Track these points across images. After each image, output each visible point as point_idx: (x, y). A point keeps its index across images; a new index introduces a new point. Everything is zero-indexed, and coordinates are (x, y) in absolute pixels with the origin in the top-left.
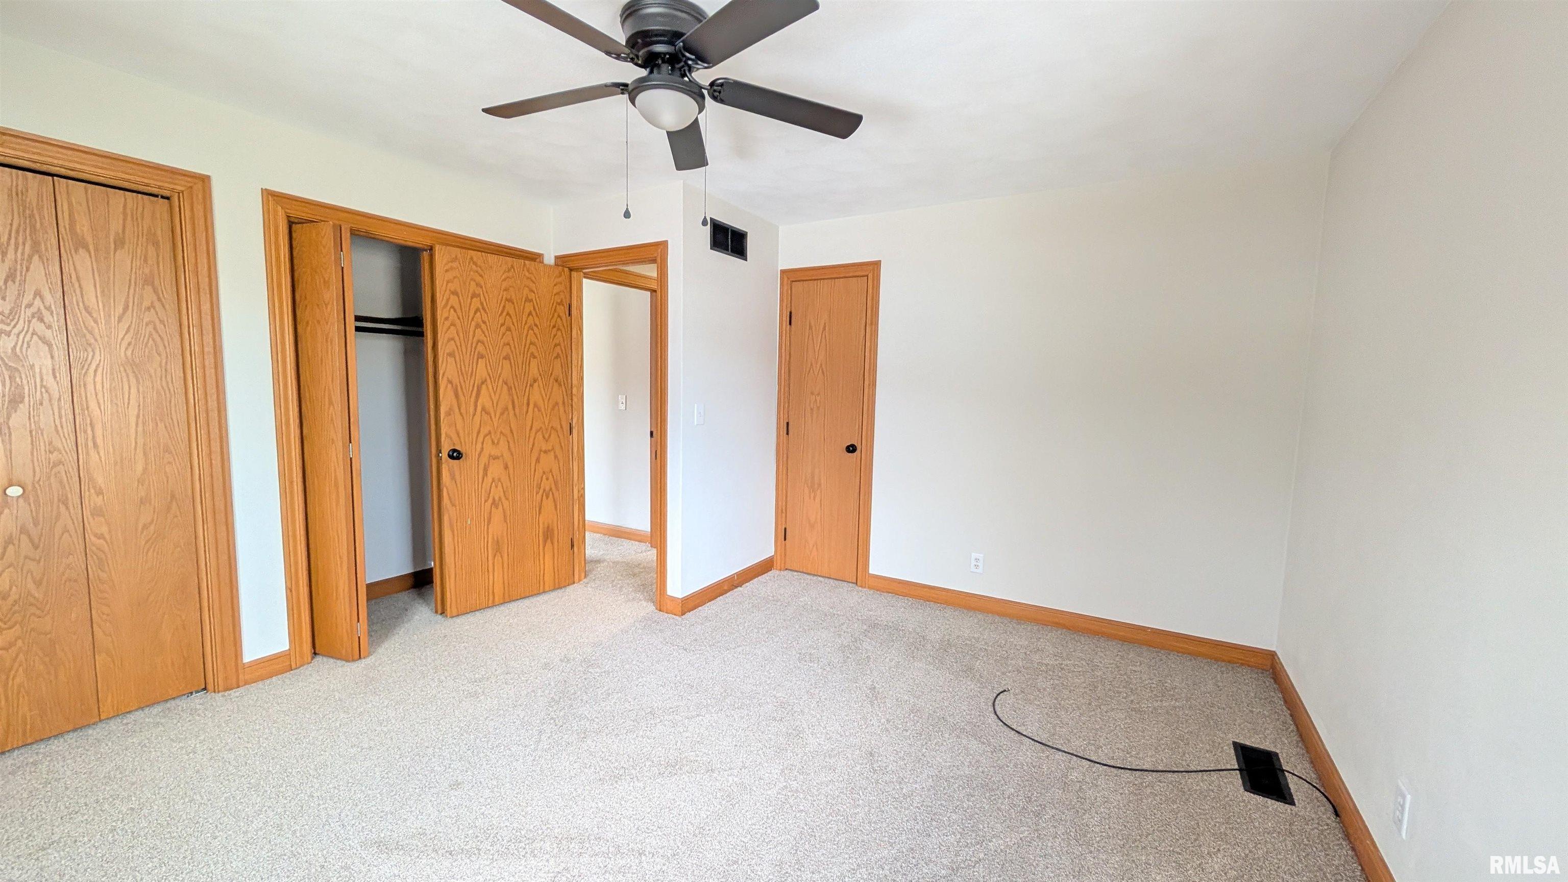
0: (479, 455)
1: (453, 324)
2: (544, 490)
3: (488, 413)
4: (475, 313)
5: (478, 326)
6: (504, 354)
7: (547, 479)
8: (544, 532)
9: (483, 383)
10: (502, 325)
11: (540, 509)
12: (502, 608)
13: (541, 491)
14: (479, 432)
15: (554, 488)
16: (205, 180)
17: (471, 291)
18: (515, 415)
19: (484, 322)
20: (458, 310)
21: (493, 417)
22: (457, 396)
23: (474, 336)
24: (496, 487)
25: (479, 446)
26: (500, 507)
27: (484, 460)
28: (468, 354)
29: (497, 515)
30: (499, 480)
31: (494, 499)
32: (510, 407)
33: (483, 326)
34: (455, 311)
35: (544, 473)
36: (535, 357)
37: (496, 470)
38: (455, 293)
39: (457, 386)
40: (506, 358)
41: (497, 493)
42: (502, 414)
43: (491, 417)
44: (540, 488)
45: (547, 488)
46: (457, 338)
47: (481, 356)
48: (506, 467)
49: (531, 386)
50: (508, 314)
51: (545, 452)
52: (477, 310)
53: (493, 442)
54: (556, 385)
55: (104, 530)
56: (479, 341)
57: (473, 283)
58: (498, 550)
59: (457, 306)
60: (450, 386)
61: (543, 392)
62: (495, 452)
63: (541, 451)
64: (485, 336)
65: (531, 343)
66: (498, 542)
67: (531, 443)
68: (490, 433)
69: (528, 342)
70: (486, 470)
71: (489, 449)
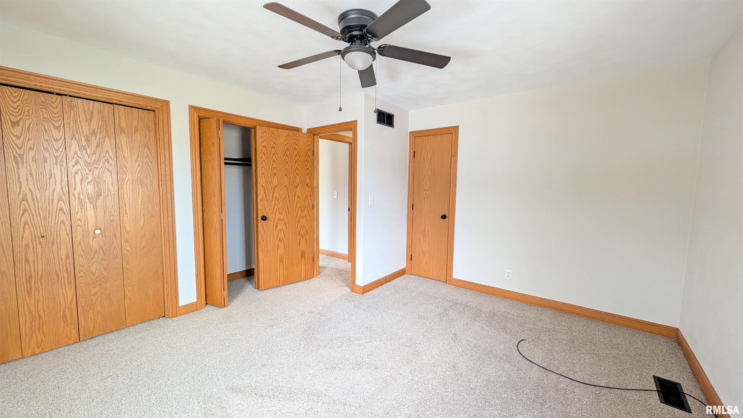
0: (274, 219)
1: (264, 161)
2: (301, 235)
3: (278, 200)
4: (273, 155)
5: (274, 161)
6: (285, 173)
7: (303, 230)
8: (301, 254)
9: (276, 186)
10: (284, 160)
11: (300, 243)
12: (283, 287)
13: (300, 235)
14: (274, 208)
15: (306, 234)
16: (167, 103)
17: (271, 146)
18: (289, 200)
19: (277, 160)
20: (266, 154)
21: (280, 201)
22: (265, 192)
23: (272, 166)
24: (281, 233)
25: (274, 214)
26: (283, 242)
27: (276, 221)
28: (270, 174)
29: (281, 245)
30: (282, 230)
31: (280, 238)
32: (287, 197)
33: (276, 161)
34: (265, 155)
35: (301, 227)
36: (298, 174)
37: (281, 225)
38: (264, 147)
39: (265, 188)
40: (286, 175)
41: (281, 235)
42: (284, 200)
43: (279, 202)
44: (299, 234)
45: (303, 234)
46: (265, 166)
47: (275, 174)
48: (285, 224)
49: (297, 187)
50: (287, 155)
51: (302, 217)
52: (274, 154)
53: (280, 213)
54: (307, 187)
55: (129, 248)
56: (274, 168)
57: (272, 142)
58: (281, 261)
59: (265, 153)
60: (262, 188)
61: (301, 190)
62: (281, 217)
63: (300, 217)
64: (277, 165)
65: (296, 168)
66: (281, 257)
67: (296, 214)
68: (278, 209)
69: (295, 168)
70: (276, 226)
71: (278, 216)
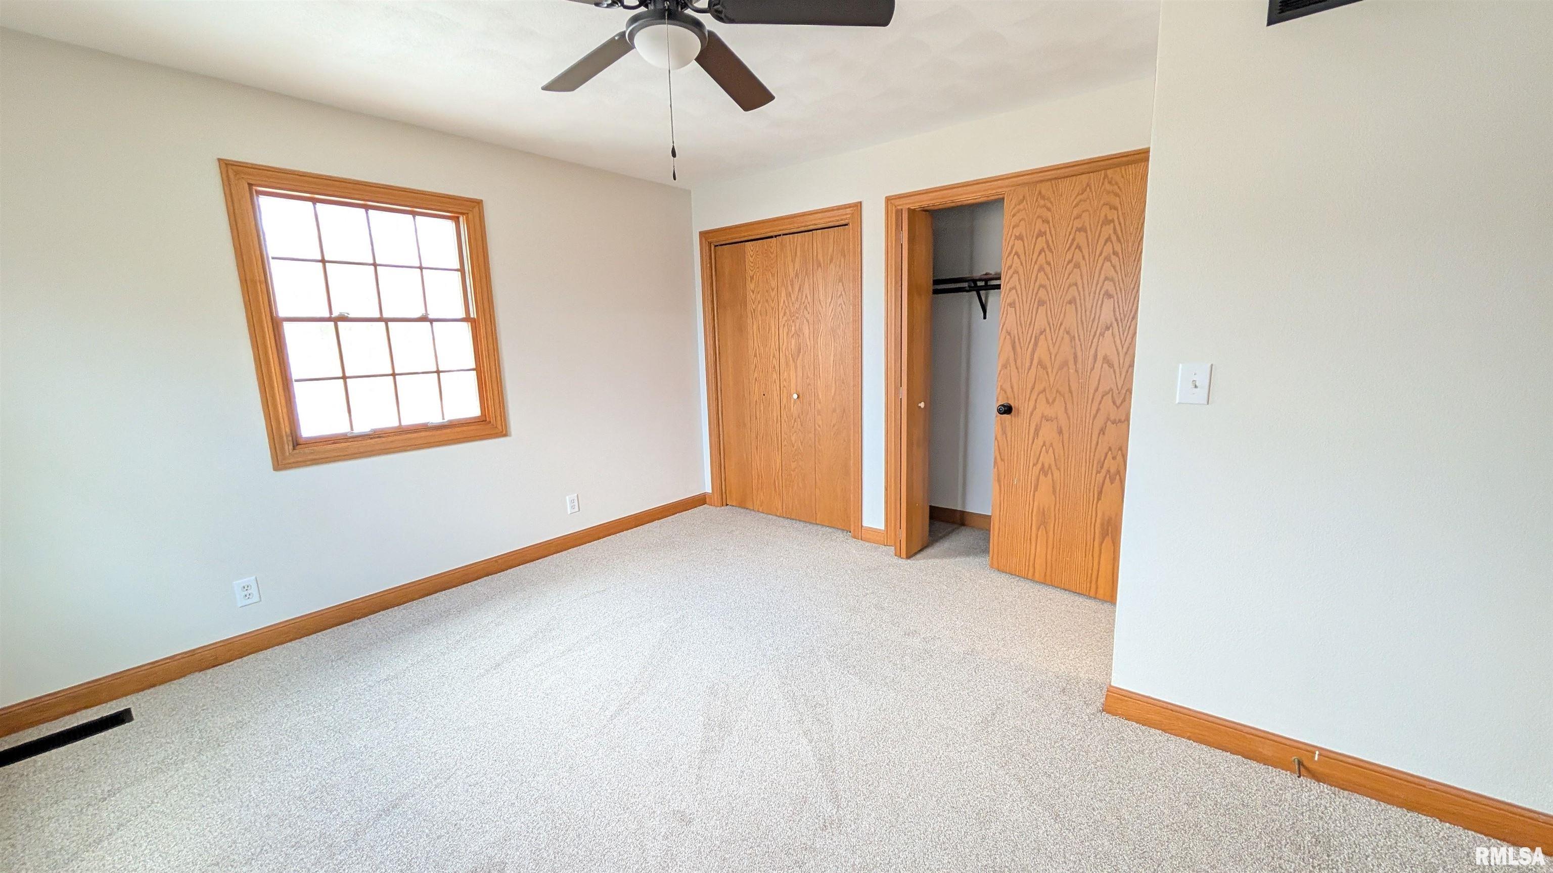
0: (1032, 414)
1: (1016, 272)
2: (1108, 471)
3: (1045, 368)
4: (1040, 253)
5: (1041, 269)
6: (1069, 297)
7: (1114, 458)
8: (1102, 525)
9: (1041, 333)
10: (1070, 262)
11: (1100, 493)
12: (1038, 587)
13: (1104, 471)
14: (1033, 388)
17: (1036, 230)
18: (1076, 371)
19: (1049, 264)
20: (1022, 257)
21: (1050, 371)
22: (1014, 348)
23: (1036, 280)
24: (1047, 452)
25: (1032, 403)
26: (1050, 475)
27: (1036, 418)
28: (1029, 302)
29: (1045, 483)
30: (1051, 445)
31: (1043, 465)
32: (1071, 362)
33: (1047, 268)
34: (1019, 257)
35: (1110, 449)
36: (1110, 296)
37: (1048, 432)
38: (1020, 238)
39: (1014, 337)
40: (1072, 301)
41: (1047, 459)
42: (1061, 368)
43: (1047, 373)
44: (1102, 468)
45: (1113, 470)
46: (1018, 287)
47: (1041, 303)
48: (1060, 432)
49: (1102, 334)
51: (1114, 422)
52: (1042, 250)
53: (1047, 401)
56: (1041, 286)
57: (1040, 220)
58: (1043, 523)
59: (1021, 252)
60: (1008, 337)
61: (1118, 342)
62: (1049, 412)
63: (1108, 419)
64: (1048, 279)
65: (1106, 279)
66: (1044, 513)
67: (1094, 408)
68: (1044, 390)
69: (1102, 277)
70: (1037, 431)
71: (1042, 407)
